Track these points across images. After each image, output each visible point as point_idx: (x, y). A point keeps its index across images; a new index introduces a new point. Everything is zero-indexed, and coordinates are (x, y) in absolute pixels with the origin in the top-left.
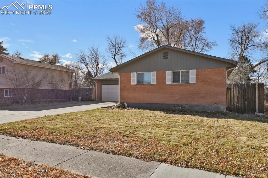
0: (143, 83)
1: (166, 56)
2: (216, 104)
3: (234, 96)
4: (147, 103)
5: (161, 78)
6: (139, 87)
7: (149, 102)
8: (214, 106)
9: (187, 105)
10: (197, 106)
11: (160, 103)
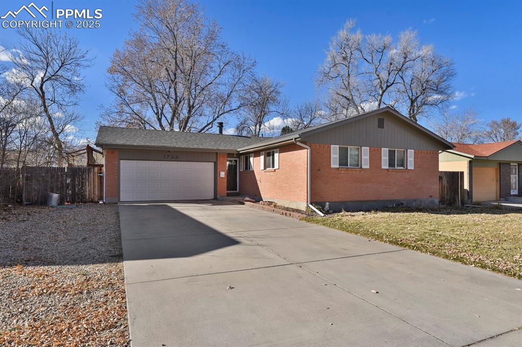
0: (347, 166)
1: (381, 125)
2: (431, 196)
3: (444, 187)
4: (355, 200)
5: (375, 158)
6: (343, 172)
7: (358, 199)
8: (430, 200)
9: (404, 200)
10: (415, 200)
11: (374, 199)
